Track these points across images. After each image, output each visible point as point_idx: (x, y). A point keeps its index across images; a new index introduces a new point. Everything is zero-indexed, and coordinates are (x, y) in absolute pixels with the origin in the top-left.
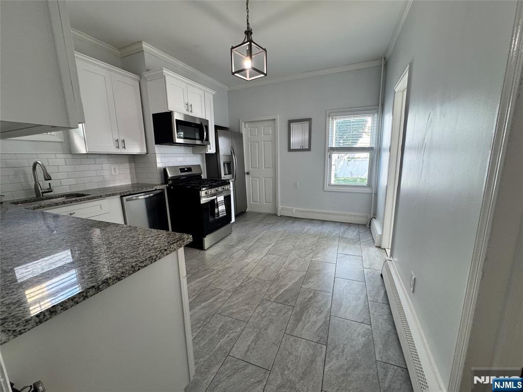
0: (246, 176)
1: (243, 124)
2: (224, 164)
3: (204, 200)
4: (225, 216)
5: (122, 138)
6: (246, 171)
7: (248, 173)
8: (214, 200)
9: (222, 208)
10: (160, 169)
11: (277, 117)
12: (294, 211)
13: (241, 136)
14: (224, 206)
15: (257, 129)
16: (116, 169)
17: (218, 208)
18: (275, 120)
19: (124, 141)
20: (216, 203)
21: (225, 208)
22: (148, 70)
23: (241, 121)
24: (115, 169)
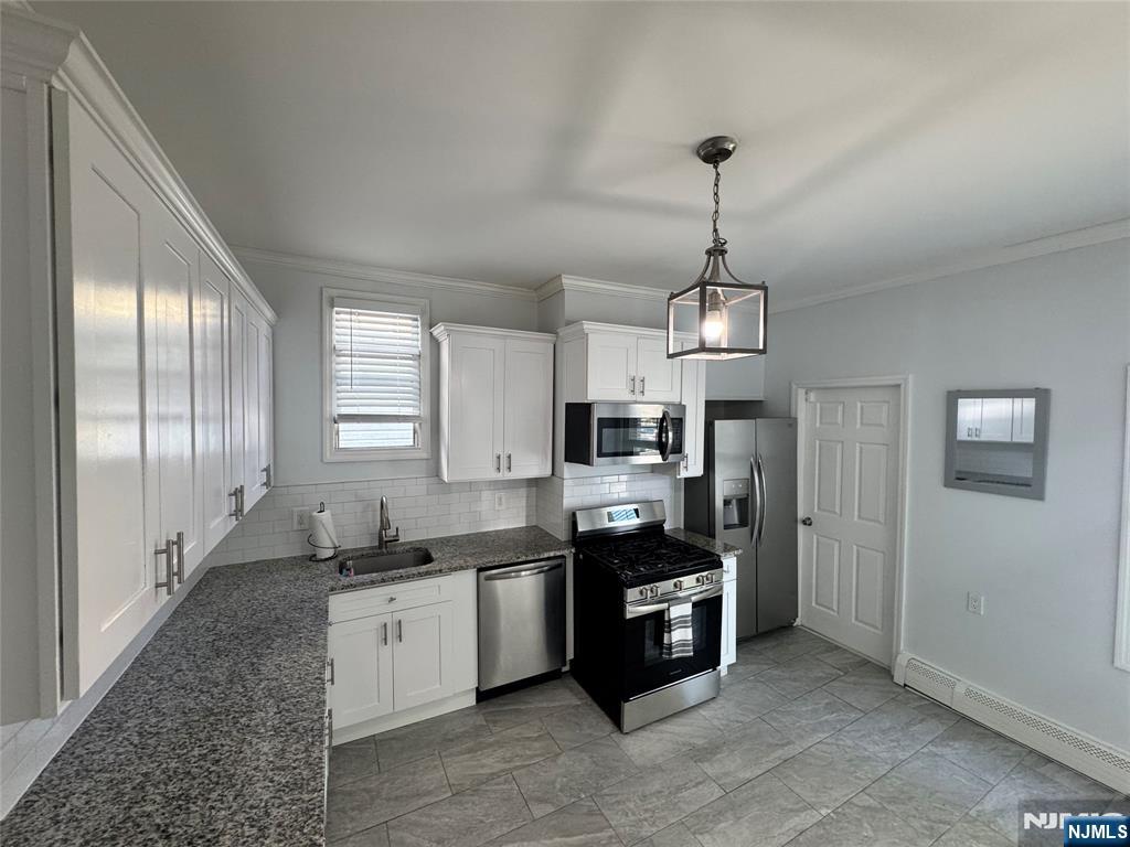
0: (801, 528)
1: (801, 392)
2: (727, 502)
3: (633, 611)
4: (690, 657)
5: (508, 452)
6: (801, 514)
7: (807, 522)
8: (661, 613)
9: (681, 637)
10: (567, 511)
11: (906, 380)
12: (961, 690)
13: (792, 424)
14: (690, 630)
15: (840, 408)
16: (503, 500)
17: (670, 632)
18: (898, 386)
19: (509, 457)
20: (666, 619)
21: (690, 637)
22: (568, 323)
23: (794, 387)
24: (500, 499)
